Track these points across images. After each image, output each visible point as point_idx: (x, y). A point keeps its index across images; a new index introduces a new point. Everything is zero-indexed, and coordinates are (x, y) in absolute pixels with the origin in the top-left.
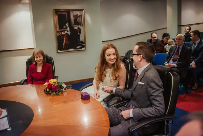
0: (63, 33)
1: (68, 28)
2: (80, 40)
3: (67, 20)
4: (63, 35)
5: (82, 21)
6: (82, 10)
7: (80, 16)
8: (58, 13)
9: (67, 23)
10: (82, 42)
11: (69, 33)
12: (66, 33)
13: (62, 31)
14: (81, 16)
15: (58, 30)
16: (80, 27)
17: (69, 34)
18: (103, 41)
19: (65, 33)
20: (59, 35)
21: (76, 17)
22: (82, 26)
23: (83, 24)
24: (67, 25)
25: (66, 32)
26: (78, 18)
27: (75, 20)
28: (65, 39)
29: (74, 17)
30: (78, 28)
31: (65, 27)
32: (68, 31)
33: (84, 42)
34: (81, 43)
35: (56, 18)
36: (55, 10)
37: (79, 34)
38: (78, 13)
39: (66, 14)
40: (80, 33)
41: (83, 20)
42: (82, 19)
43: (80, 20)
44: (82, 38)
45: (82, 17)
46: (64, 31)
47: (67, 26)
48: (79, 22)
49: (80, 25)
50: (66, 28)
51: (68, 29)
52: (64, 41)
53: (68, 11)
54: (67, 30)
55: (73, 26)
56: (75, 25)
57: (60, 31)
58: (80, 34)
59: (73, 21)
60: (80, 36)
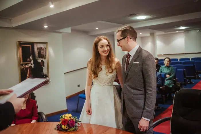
0: (26, 66)
1: (32, 60)
2: (43, 73)
3: (31, 53)
4: (27, 69)
5: (45, 54)
6: (46, 43)
7: (43, 49)
8: (22, 45)
9: (31, 56)
10: (45, 75)
11: (33, 66)
12: (30, 66)
13: (26, 64)
14: (45, 49)
15: (22, 63)
16: (43, 60)
17: (33, 67)
18: (65, 73)
19: (29, 66)
20: (23, 68)
21: (40, 49)
22: (46, 59)
23: (46, 57)
24: (30, 57)
25: (30, 65)
26: (42, 51)
27: (39, 53)
28: (28, 72)
29: (38, 50)
30: (42, 61)
31: (28, 60)
32: (31, 64)
33: (47, 75)
34: (44, 76)
35: (20, 50)
36: (19, 42)
37: (42, 67)
38: (42, 46)
39: (30, 47)
40: (44, 66)
41: (46, 53)
42: (45, 52)
43: (43, 53)
44: (45, 72)
45: (46, 50)
46: (28, 64)
47: (31, 59)
48: (42, 55)
49: (43, 58)
50: (30, 61)
51: (32, 62)
52: (27, 74)
53: (32, 44)
54: (31, 63)
55: (37, 59)
56: (39, 58)
57: (24, 64)
58: (44, 68)
59: (37, 54)
60: (43, 69)
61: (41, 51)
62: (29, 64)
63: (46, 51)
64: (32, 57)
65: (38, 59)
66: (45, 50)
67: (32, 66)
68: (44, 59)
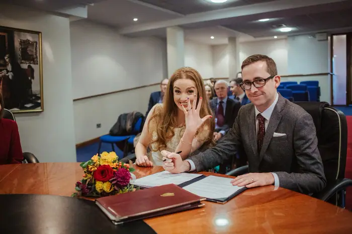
1: (9, 64)
2: (31, 91)
3: (7, 48)
5: (36, 55)
6: (38, 33)
7: (32, 44)
9: (7, 55)
10: (35, 95)
11: (10, 75)
12: (5, 75)
14: (35, 44)
16: (32, 65)
17: (10, 77)
19: (3, 74)
21: (25, 44)
22: (37, 64)
23: (38, 60)
24: (6, 58)
25: (5, 72)
26: (30, 48)
27: (24, 51)
29: (21, 44)
30: (29, 66)
31: (2, 62)
32: (8, 72)
33: (39, 95)
34: (33, 98)
37: (29, 78)
38: (29, 37)
39: (4, 36)
40: (33, 78)
41: (38, 52)
42: (36, 49)
43: (32, 52)
44: (35, 88)
45: (38, 45)
47: (7, 60)
48: (30, 55)
49: (32, 62)
50: (5, 65)
51: (9, 67)
53: (10, 31)
54: (7, 70)
55: (19, 62)
56: (23, 61)
58: (32, 80)
59: (19, 53)
60: (31, 82)
61: (27, 47)
62: (3, 71)
63: (38, 50)
64: (8, 57)
65: (22, 63)
66: (36, 46)
67: (8, 76)
68: (35, 64)
